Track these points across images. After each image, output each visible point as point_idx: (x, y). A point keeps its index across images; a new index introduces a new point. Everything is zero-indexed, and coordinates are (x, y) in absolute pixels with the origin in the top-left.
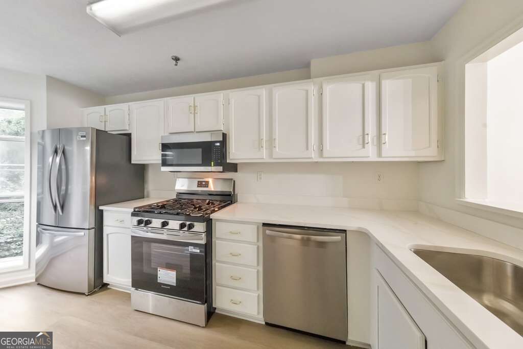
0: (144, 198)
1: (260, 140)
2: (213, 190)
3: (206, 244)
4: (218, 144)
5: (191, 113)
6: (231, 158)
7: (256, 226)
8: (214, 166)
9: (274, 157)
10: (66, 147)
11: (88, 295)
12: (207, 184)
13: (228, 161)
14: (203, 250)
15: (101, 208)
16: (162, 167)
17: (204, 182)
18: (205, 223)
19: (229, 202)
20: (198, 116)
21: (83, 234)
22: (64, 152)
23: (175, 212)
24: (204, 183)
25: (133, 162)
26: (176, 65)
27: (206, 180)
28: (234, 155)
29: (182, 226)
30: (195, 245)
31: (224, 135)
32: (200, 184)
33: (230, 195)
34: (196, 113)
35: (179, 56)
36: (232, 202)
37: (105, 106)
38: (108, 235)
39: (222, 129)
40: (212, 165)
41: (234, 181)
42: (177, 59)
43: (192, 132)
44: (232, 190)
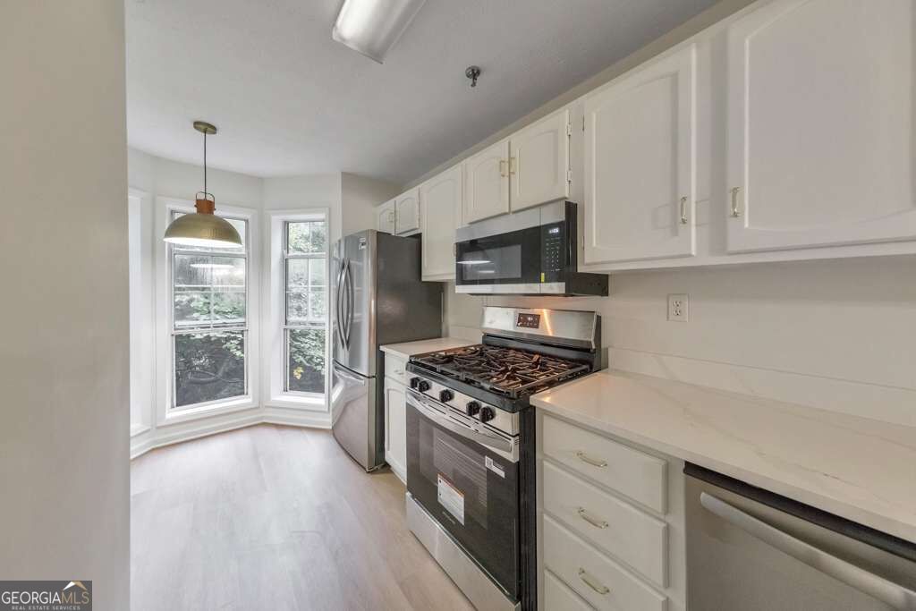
0: (440, 337)
1: (678, 203)
2: (551, 334)
3: (518, 462)
4: (556, 230)
5: (503, 176)
6: (587, 260)
7: (663, 463)
8: (546, 281)
9: (732, 247)
10: (351, 262)
11: (369, 472)
12: (535, 321)
13: (581, 269)
14: (513, 474)
15: (382, 348)
16: (457, 287)
17: (531, 315)
18: (518, 413)
19: (584, 367)
20: (516, 180)
21: (363, 382)
22: (349, 267)
23: (463, 375)
24: (529, 319)
25: (423, 279)
26: (474, 85)
27: (536, 311)
28: (595, 253)
29: (473, 409)
30: (498, 460)
31: (571, 209)
32: (523, 320)
33: (588, 350)
34: (514, 173)
35: (477, 64)
36: (591, 368)
37: (394, 199)
38: (388, 390)
39: (567, 196)
40: (543, 280)
41: (599, 318)
42: (474, 74)
43: (505, 214)
44: (592, 339)
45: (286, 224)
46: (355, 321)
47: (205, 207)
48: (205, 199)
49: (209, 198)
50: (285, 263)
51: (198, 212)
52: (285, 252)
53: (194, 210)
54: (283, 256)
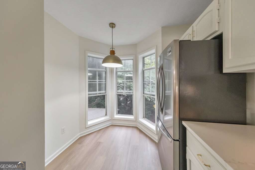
21: (170, 140)
25: (224, 71)
37: (193, 24)
45: (144, 58)
46: (166, 94)
47: (113, 52)
48: (112, 50)
49: (114, 50)
50: (143, 72)
51: (111, 54)
52: (143, 68)
53: (110, 54)
54: (143, 69)
